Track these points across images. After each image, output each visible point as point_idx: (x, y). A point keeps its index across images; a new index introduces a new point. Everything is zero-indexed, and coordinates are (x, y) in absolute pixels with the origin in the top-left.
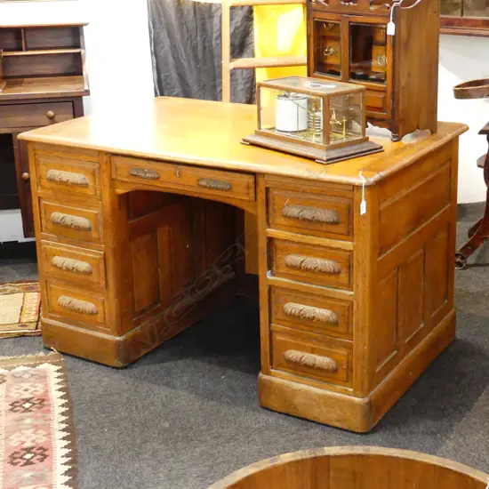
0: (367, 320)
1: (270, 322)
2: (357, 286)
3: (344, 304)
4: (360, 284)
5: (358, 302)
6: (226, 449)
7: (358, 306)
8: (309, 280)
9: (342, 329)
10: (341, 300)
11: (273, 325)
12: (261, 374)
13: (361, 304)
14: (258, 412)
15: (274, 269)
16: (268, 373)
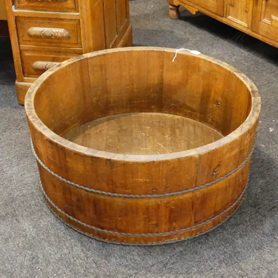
0: (91, 32)
1: (19, 44)
2: (82, 8)
3: (73, 23)
4: (84, 7)
5: (83, 19)
6: (5, 136)
7: (83, 23)
8: (45, 9)
9: (73, 41)
10: (71, 20)
11: (21, 45)
12: (17, 82)
13: (85, 21)
14: (19, 108)
15: (16, 3)
16: (23, 81)
